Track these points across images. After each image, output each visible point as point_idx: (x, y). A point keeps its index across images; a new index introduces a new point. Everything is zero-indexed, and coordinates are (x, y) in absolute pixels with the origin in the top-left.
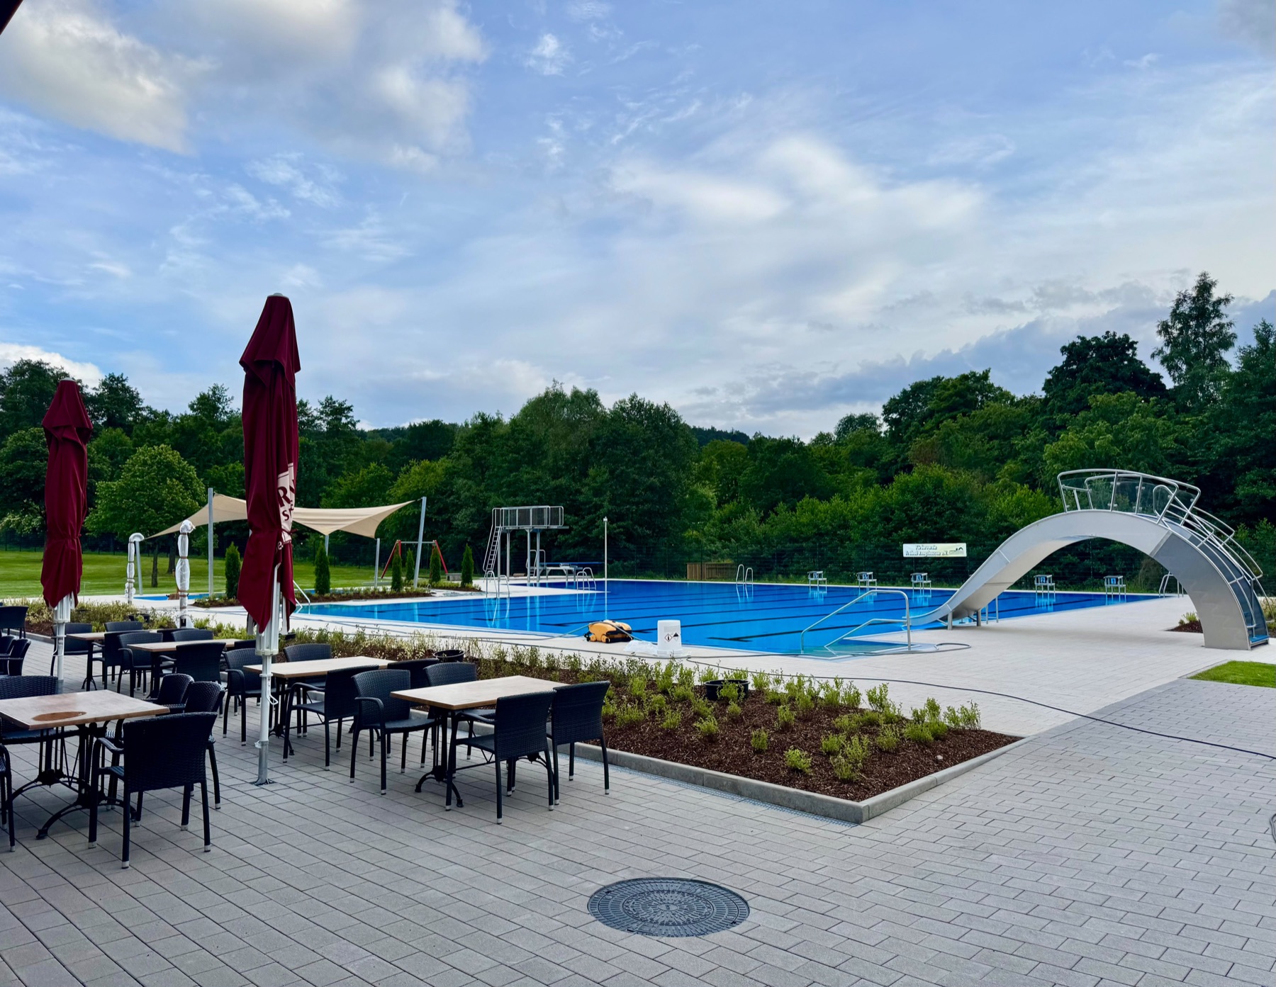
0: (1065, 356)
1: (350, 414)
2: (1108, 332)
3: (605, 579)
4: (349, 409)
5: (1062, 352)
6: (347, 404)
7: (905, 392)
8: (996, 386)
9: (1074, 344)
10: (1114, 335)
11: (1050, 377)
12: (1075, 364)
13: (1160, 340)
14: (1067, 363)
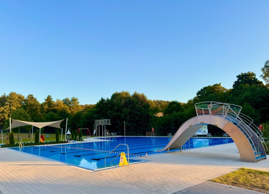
0: (238, 78)
1: (78, 101)
2: (248, 72)
3: (125, 136)
4: (77, 99)
5: (237, 77)
6: (77, 98)
7: (202, 89)
8: (222, 87)
9: (240, 75)
10: (250, 72)
11: (234, 84)
12: (240, 80)
13: (262, 73)
14: (238, 80)
